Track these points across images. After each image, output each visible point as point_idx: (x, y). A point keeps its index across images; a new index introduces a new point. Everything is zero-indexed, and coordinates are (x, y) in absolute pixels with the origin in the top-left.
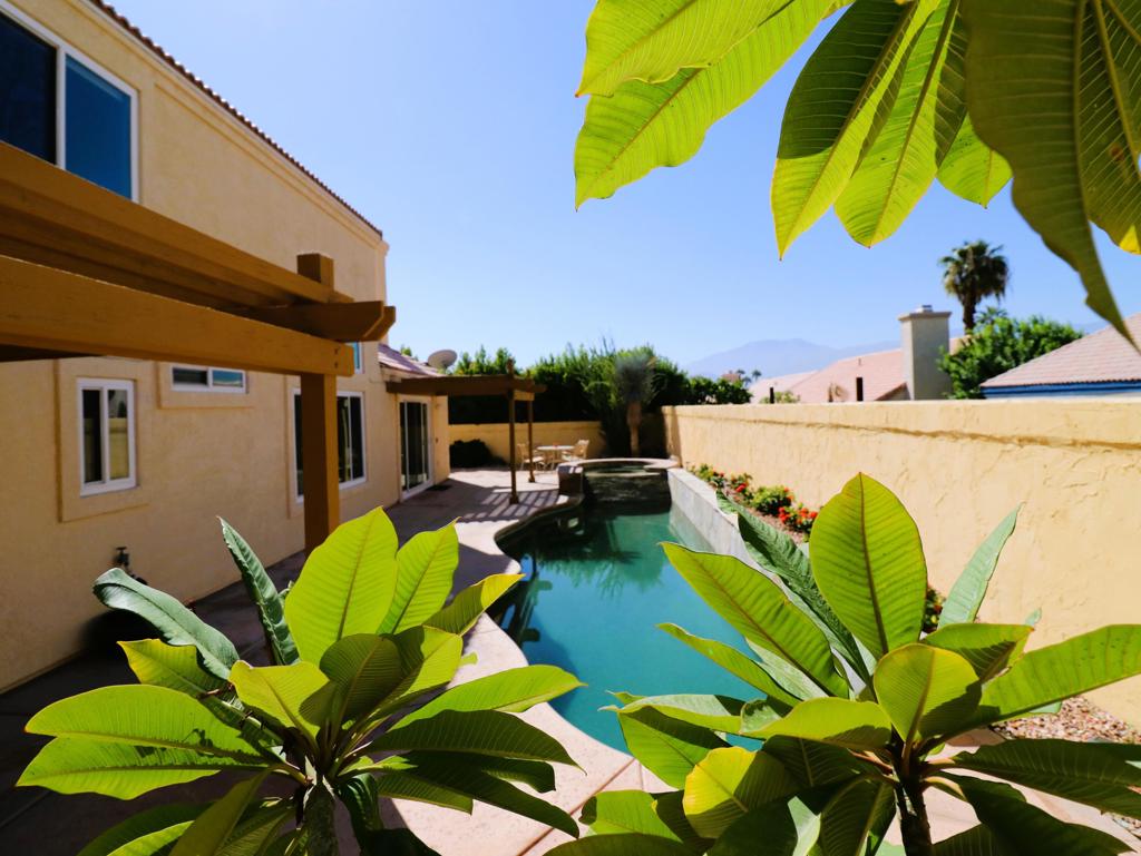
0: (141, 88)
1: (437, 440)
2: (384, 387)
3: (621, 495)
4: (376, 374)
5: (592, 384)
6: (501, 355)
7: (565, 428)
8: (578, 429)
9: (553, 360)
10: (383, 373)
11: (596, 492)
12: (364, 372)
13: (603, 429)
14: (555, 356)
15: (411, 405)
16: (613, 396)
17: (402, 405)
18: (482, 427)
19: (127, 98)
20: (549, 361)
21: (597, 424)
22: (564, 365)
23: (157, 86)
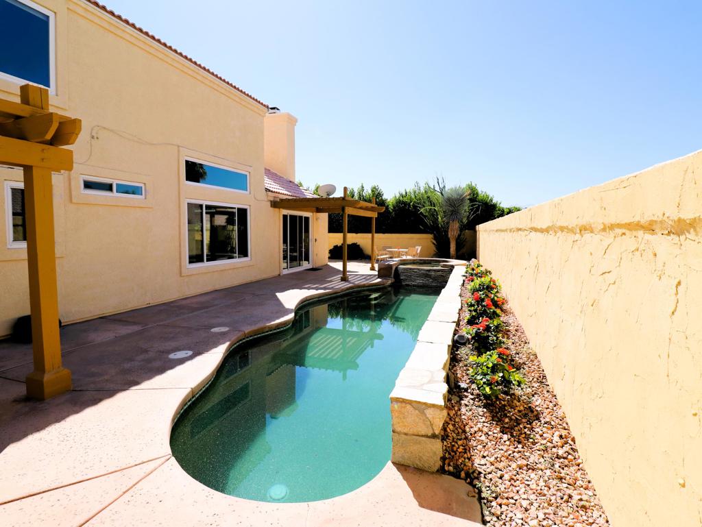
0: (55, 11)
1: (316, 240)
2: (269, 204)
3: (419, 281)
4: (262, 195)
5: (428, 208)
6: (374, 190)
7: (412, 238)
8: (420, 239)
9: (406, 193)
10: (267, 196)
11: (402, 278)
12: (250, 193)
13: (435, 239)
14: (408, 191)
15: (293, 218)
16: (440, 218)
17: (285, 217)
18: (359, 235)
19: (48, 17)
20: (404, 193)
21: (431, 236)
22: (413, 197)
23: (68, 8)
